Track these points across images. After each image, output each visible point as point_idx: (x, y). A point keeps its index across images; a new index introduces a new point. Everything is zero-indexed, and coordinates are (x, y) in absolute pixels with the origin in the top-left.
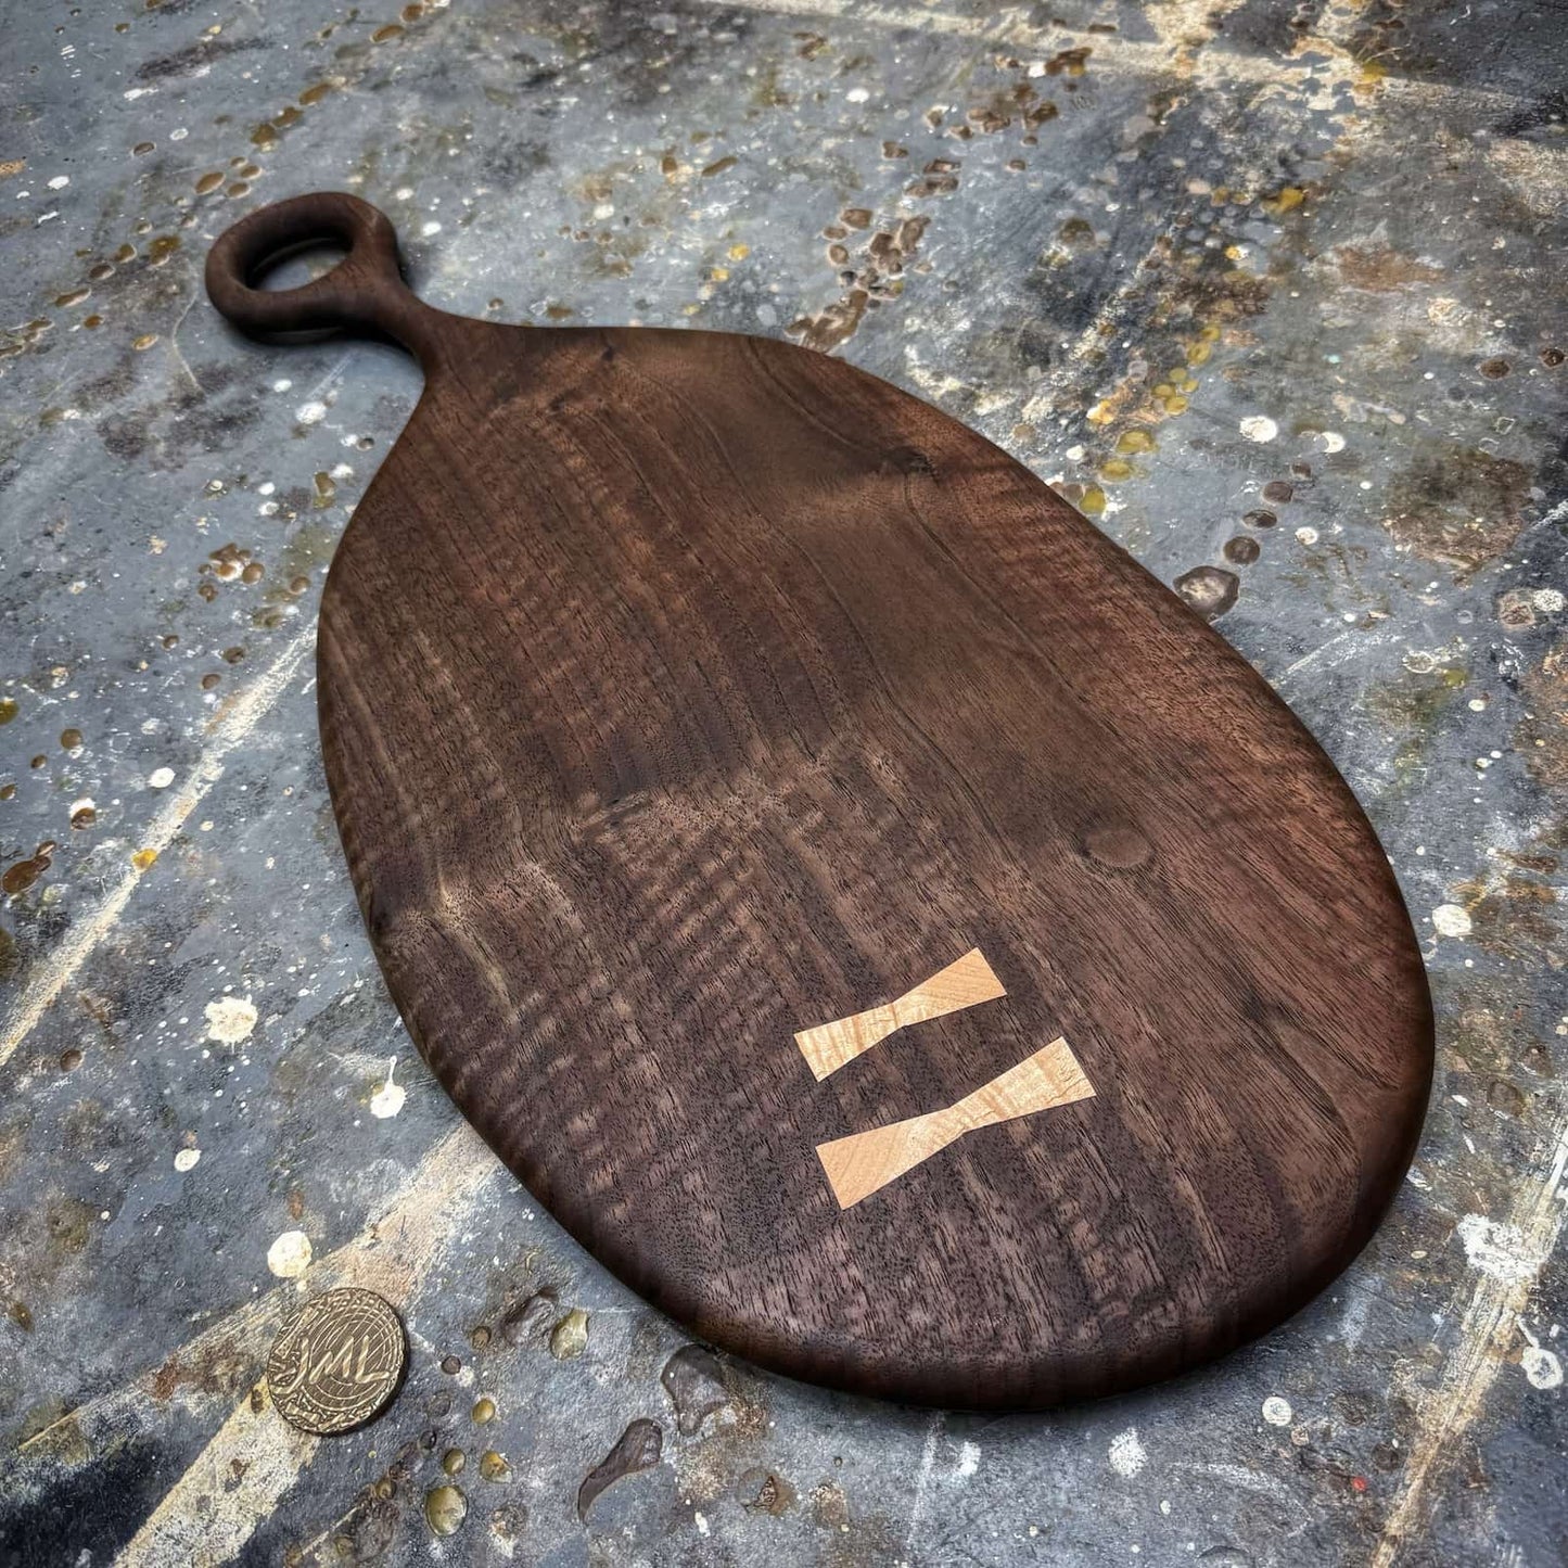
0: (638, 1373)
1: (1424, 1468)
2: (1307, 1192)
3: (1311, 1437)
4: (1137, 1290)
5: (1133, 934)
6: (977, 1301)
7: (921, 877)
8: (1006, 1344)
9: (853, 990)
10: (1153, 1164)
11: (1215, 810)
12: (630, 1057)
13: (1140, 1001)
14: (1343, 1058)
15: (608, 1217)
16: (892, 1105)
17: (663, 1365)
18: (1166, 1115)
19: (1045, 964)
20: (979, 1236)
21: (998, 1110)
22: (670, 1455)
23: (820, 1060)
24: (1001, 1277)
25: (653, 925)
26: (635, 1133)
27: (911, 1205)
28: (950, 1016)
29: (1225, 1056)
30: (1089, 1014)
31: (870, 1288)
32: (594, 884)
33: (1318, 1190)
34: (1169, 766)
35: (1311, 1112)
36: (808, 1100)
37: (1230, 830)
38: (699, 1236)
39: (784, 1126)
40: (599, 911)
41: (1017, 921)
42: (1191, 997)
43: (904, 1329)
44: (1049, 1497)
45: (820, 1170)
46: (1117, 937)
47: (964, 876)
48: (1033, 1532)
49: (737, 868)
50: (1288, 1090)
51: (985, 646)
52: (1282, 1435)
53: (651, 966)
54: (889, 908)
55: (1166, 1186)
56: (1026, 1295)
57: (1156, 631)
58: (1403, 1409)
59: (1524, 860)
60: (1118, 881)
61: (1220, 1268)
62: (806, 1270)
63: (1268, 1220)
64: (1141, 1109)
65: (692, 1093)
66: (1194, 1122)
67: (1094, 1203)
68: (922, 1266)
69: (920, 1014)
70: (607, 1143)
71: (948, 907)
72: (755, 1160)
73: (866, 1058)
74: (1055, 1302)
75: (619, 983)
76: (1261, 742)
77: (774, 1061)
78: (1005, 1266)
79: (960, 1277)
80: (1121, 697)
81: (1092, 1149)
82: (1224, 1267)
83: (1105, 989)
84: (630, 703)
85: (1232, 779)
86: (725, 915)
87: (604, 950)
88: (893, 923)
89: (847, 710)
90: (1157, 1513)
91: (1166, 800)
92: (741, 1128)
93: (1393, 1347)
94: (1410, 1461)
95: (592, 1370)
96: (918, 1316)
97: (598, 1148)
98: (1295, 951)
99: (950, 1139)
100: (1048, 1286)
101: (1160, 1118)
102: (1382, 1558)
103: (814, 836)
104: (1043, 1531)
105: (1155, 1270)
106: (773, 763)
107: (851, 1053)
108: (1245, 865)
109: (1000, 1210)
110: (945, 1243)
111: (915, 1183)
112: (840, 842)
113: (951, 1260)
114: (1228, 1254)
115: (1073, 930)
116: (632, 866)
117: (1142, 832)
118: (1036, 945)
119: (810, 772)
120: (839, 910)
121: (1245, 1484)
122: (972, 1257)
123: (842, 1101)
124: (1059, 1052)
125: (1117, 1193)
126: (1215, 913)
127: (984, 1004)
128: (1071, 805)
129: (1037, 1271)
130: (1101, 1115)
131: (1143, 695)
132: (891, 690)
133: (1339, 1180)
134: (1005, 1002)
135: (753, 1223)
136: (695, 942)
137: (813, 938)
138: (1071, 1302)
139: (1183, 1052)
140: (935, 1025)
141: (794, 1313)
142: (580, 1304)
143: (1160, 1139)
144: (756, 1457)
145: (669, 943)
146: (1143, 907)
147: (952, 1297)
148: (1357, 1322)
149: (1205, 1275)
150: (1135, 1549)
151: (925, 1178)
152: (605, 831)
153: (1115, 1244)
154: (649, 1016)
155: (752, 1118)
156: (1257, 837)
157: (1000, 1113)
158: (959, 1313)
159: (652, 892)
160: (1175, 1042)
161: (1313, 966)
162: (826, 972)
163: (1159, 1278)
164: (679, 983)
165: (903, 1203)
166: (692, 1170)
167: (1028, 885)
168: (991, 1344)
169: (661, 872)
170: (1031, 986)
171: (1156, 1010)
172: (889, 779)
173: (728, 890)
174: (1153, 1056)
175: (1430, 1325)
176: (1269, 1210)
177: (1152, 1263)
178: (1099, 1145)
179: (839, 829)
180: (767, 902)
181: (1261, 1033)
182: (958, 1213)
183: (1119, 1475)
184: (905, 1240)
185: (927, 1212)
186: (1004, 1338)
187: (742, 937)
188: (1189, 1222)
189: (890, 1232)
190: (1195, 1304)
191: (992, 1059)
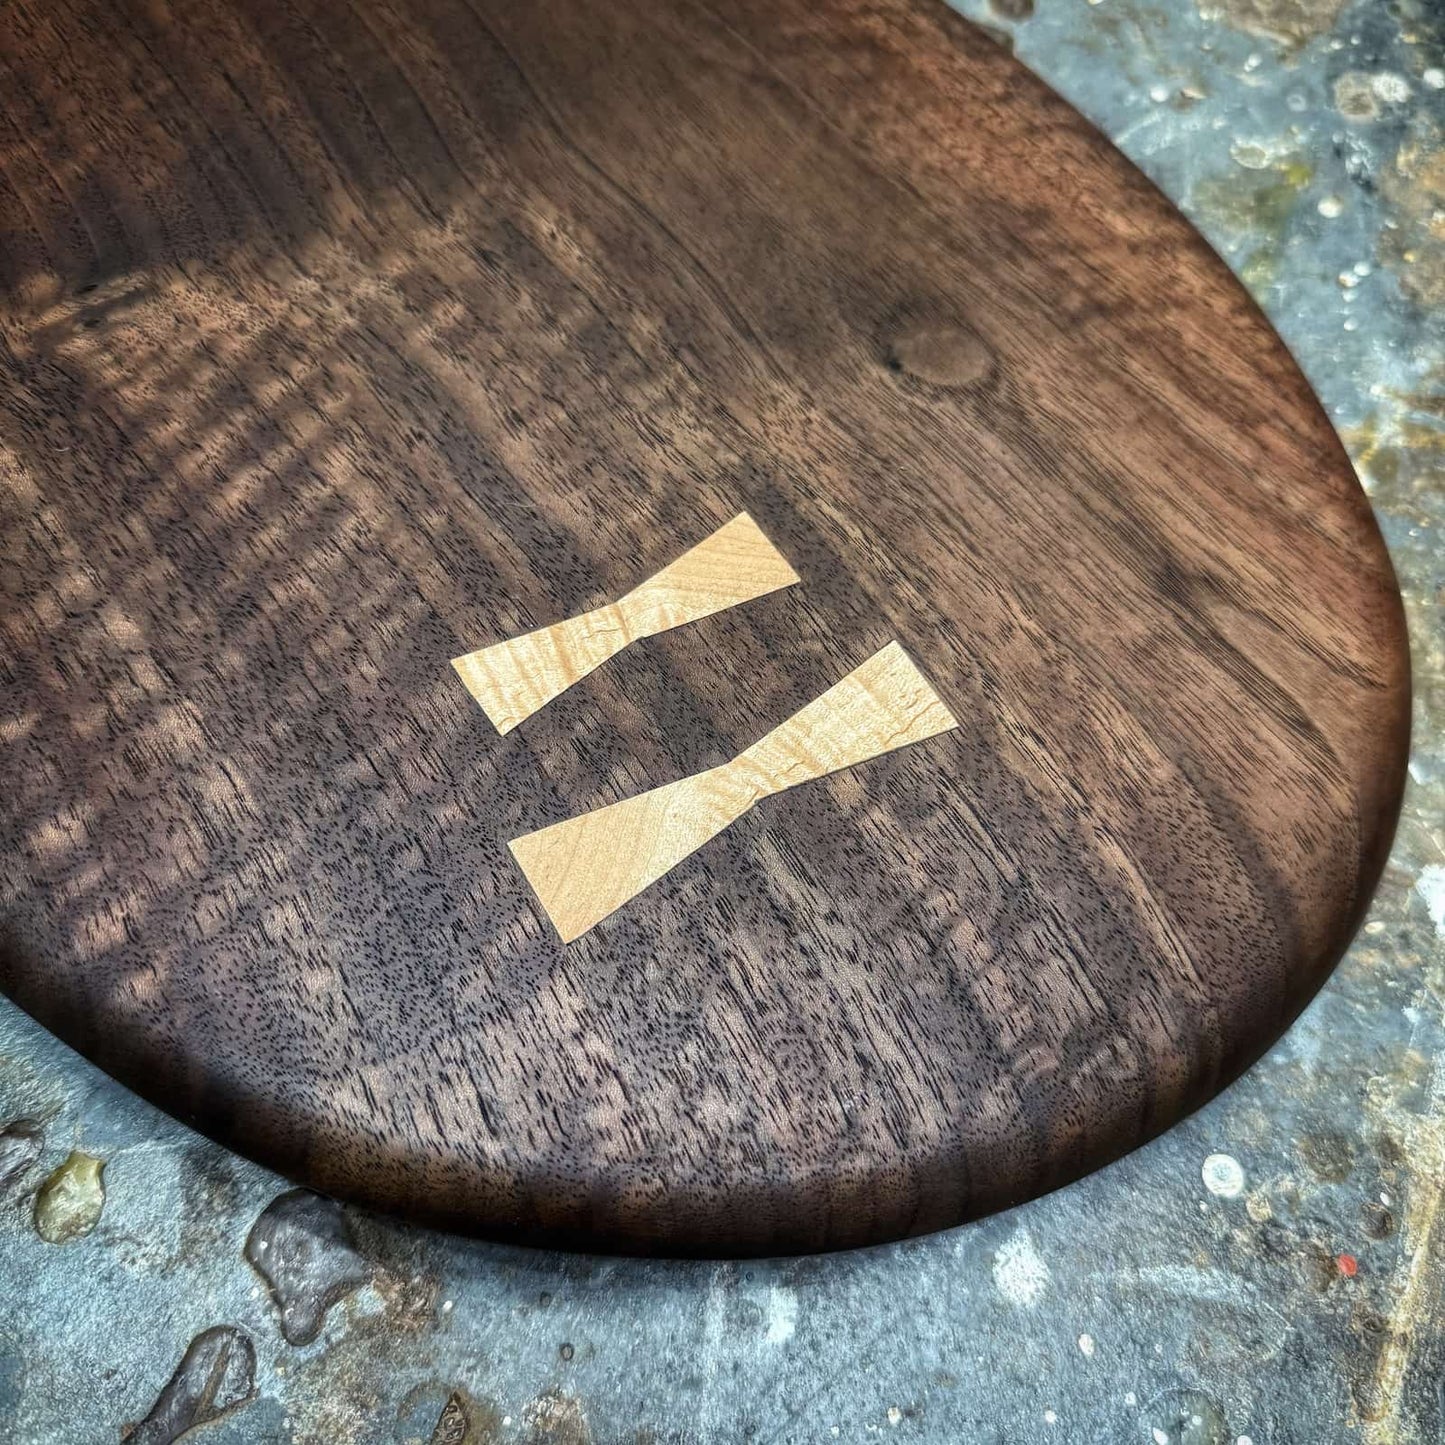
0: (201, 1249)
1: (1427, 1229)
2: (1295, 850)
3: (1275, 1208)
4: (1065, 1025)
5: (981, 482)
6: (812, 1072)
7: (642, 405)
8: (868, 1139)
9: (547, 585)
10: (1060, 824)
11: (1074, 302)
12: (145, 712)
13: (1004, 579)
14: (1307, 647)
15: (121, 998)
16: (633, 765)
17: (247, 1229)
18: (1069, 748)
19: (855, 533)
20: (802, 964)
21: (809, 760)
22: (270, 1383)
23: (501, 698)
24: (847, 1026)
25: (172, 487)
26: (163, 844)
27: (684, 923)
28: (714, 619)
29: (1142, 653)
30: (932, 604)
31: (627, 1071)
32: (57, 422)
33: (1308, 843)
34: (1000, 241)
35: (1278, 729)
36: (486, 766)
37: (1099, 331)
38: (302, 1015)
39: (448, 813)
40: (67, 468)
41: (803, 470)
42: (1080, 571)
43: (694, 1134)
44: (912, 1356)
45: (518, 880)
46: (959, 489)
47: (710, 403)
48: (894, 1417)
49: (320, 392)
50: (1239, 698)
51: (702, 65)
52: (1234, 1210)
53: (173, 556)
54: (592, 454)
55: (1084, 857)
56: (890, 1052)
57: (951, 57)
58: (1390, 1149)
59: (1417, 401)
60: (948, 405)
61: (1186, 978)
62: (508, 1053)
63: (1246, 896)
64: (1029, 742)
65: (269, 769)
66: (1111, 757)
67: (978, 892)
68: (714, 1025)
69: (664, 616)
70: (109, 866)
71: (691, 450)
72: (399, 874)
73: (580, 694)
74: (940, 1058)
75: (113, 587)
76: (1121, 210)
77: (418, 706)
78: (851, 1008)
79: (780, 1035)
80: (916, 144)
81: (963, 809)
82: (1193, 975)
83: (951, 565)
84: (109, 133)
85: (1091, 259)
86: (304, 468)
87: (84, 533)
88: (603, 477)
89: (488, 150)
90: (1072, 1354)
91: (1003, 287)
92: (368, 820)
93: (1362, 1061)
94: (1408, 1222)
95: (116, 1253)
96: (713, 1109)
97: (91, 876)
98: (1214, 497)
99: (736, 810)
100: (925, 1032)
101: (1059, 753)
102: (1392, 1369)
103: (453, 341)
104: (908, 1413)
105: (1091, 991)
106: (370, 229)
107: (555, 685)
108: (1126, 377)
109: (832, 917)
110: (747, 981)
111: (687, 887)
112: (499, 351)
113: (762, 1008)
114: (1196, 954)
115: (892, 480)
116: (127, 392)
117: (974, 332)
118: (836, 505)
119: (437, 242)
120: (510, 458)
121: (1194, 1291)
122: (795, 998)
123: (548, 763)
124: (891, 666)
125: (1011, 875)
126: (1095, 447)
127: (766, 599)
128: (864, 295)
129: (905, 1010)
130: (971, 756)
131: (947, 141)
132: (559, 121)
133: (1333, 827)
134: (799, 595)
135: (403, 983)
136: (252, 515)
137: (470, 504)
138: (965, 1055)
139: (1079, 652)
140: (691, 633)
141: (494, 1132)
142: (85, 1142)
143: (1065, 785)
144: (426, 1364)
145: (205, 517)
146: (991, 443)
147: (770, 1070)
148: (1312, 1032)
149: (1166, 990)
150: (1051, 1417)
151: (701, 877)
152: (72, 334)
153: (1022, 955)
154: (175, 641)
155: (387, 804)
156: (1138, 339)
157: (814, 766)
158: (785, 1096)
159: (168, 432)
160: (1064, 638)
161: (1244, 517)
162: (496, 556)
163: (1098, 1003)
164: (229, 583)
165: (669, 922)
166: (280, 902)
167: (813, 415)
168: (844, 1143)
169: (182, 401)
170: (837, 565)
171: (1030, 592)
172: (571, 254)
173: (307, 428)
174: (1037, 662)
175: (1404, 1024)
176: (1243, 879)
177: (1083, 979)
178: (974, 800)
179: (494, 330)
180: (380, 445)
181: (1188, 617)
182: (764, 931)
183: (1011, 1305)
184: (679, 983)
185: (711, 933)
186: (864, 1130)
187: (339, 505)
188: (1128, 909)
189: (652, 972)
190: (1159, 1039)
191: (788, 681)
